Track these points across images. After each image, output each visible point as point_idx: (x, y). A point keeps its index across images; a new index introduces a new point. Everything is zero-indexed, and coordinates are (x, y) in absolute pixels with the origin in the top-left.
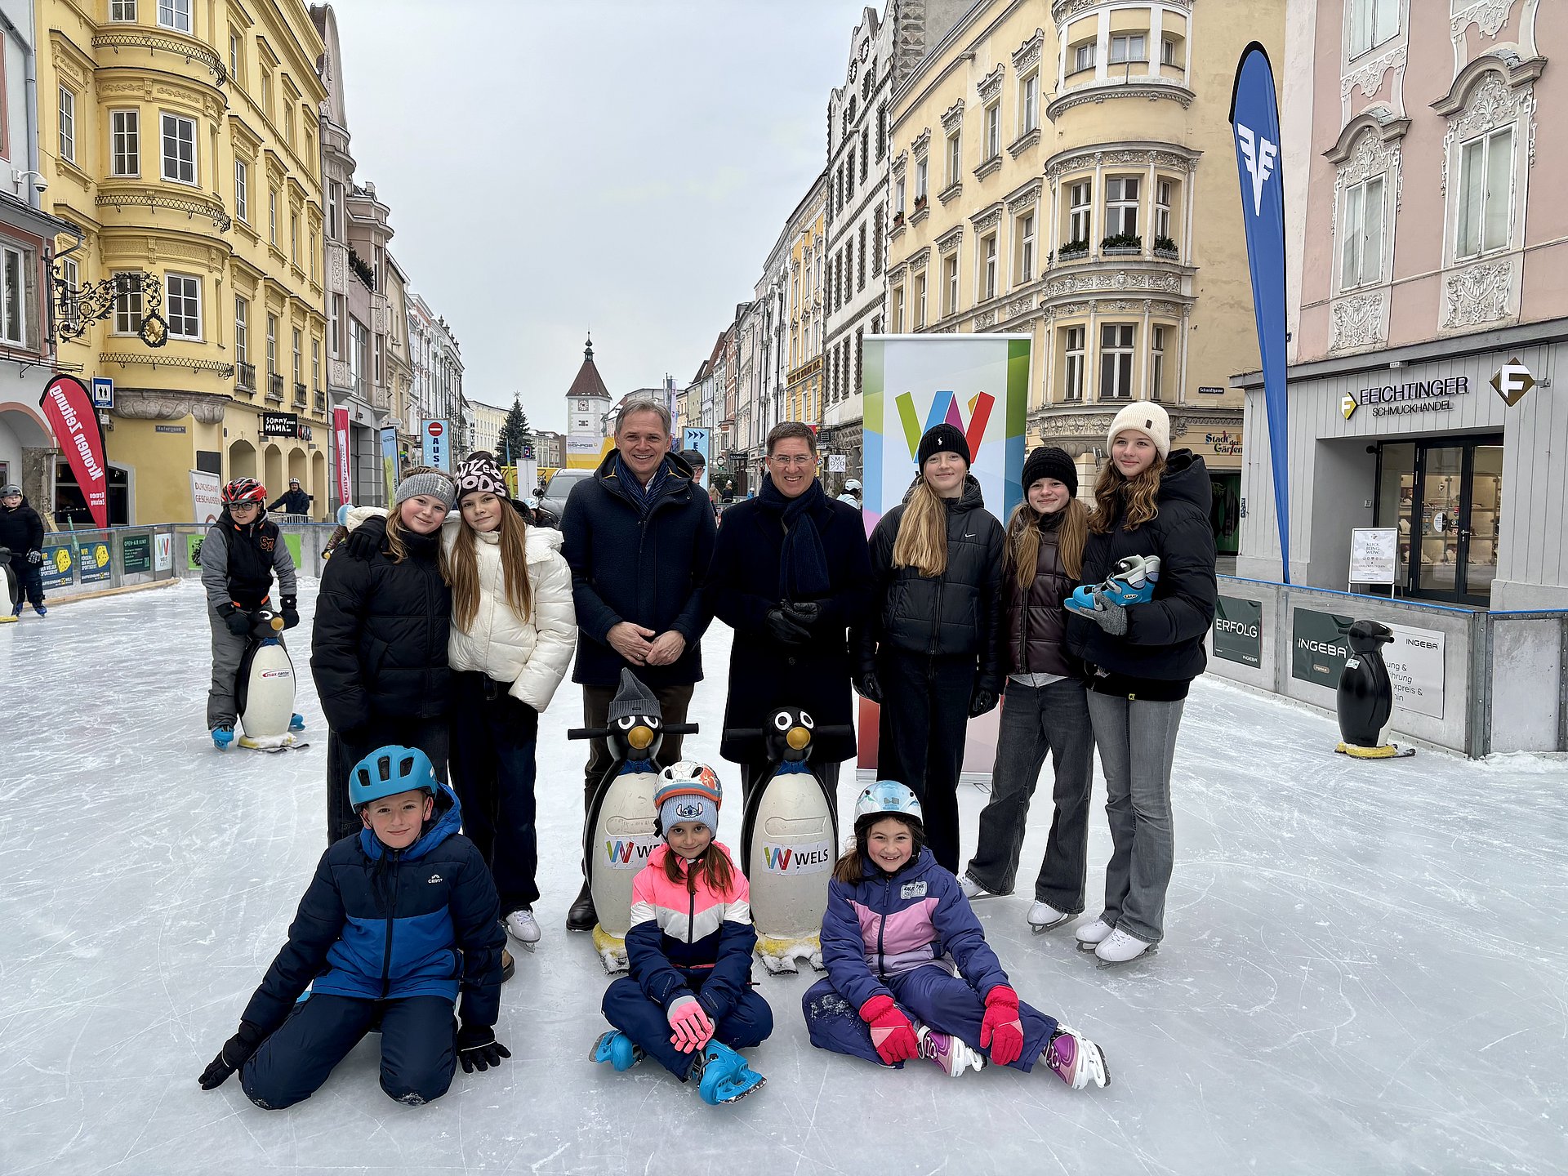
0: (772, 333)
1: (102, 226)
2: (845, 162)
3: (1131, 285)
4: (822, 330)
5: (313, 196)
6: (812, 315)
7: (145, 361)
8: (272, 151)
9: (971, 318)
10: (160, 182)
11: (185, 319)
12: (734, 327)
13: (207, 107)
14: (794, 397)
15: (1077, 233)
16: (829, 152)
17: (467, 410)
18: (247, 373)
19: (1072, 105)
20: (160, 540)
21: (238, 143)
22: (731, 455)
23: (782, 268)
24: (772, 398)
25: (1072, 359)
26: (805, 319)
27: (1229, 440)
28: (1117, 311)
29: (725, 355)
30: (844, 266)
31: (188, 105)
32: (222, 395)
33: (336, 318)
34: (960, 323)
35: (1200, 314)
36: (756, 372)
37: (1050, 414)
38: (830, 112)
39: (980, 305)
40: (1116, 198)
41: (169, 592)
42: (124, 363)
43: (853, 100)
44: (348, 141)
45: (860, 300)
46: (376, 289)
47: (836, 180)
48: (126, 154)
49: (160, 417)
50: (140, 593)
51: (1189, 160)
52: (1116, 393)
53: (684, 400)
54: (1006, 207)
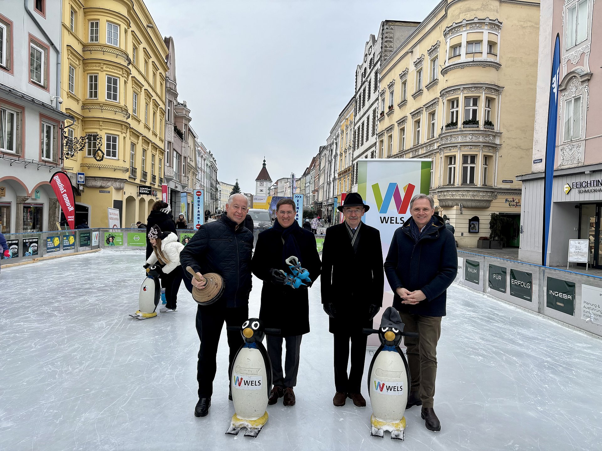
0: (333, 157)
1: (83, 117)
2: (362, 93)
3: (474, 139)
4: (352, 156)
5: (162, 106)
6: (348, 150)
7: (97, 166)
8: (147, 90)
9: (410, 152)
10: (105, 101)
11: (112, 151)
12: (318, 155)
13: (123, 74)
14: (340, 182)
15: (453, 120)
16: (356, 89)
17: (219, 185)
18: (134, 171)
19: (451, 69)
20: (94, 234)
21: (135, 87)
22: (316, 203)
23: (337, 133)
24: (332, 182)
25: (450, 168)
26: (345, 152)
27: (515, 201)
28: (469, 150)
29: (315, 166)
30: (361, 132)
31: (116, 72)
32: (124, 179)
33: (168, 151)
34: (406, 154)
35: (503, 151)
36: (326, 172)
37: (441, 190)
38: (357, 74)
39: (414, 147)
40: (469, 106)
41: (96, 254)
42: (89, 167)
43: (365, 69)
44: (176, 86)
45: (366, 145)
46: (184, 140)
47: (358, 100)
48: (93, 90)
49: (101, 187)
50: (85, 254)
51: (499, 90)
52: (468, 182)
53: (299, 182)
54: (424, 109)
